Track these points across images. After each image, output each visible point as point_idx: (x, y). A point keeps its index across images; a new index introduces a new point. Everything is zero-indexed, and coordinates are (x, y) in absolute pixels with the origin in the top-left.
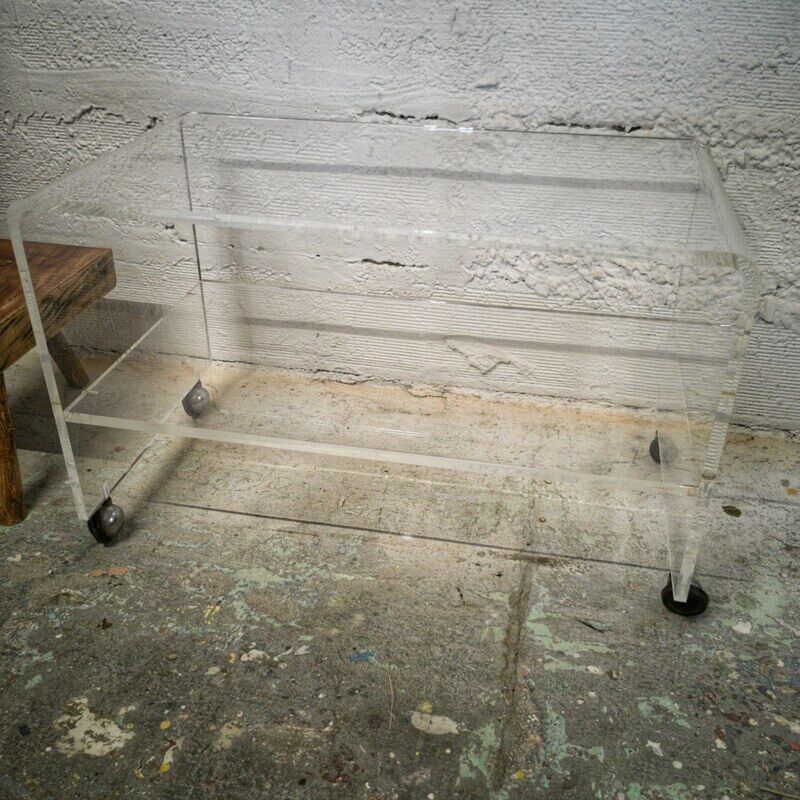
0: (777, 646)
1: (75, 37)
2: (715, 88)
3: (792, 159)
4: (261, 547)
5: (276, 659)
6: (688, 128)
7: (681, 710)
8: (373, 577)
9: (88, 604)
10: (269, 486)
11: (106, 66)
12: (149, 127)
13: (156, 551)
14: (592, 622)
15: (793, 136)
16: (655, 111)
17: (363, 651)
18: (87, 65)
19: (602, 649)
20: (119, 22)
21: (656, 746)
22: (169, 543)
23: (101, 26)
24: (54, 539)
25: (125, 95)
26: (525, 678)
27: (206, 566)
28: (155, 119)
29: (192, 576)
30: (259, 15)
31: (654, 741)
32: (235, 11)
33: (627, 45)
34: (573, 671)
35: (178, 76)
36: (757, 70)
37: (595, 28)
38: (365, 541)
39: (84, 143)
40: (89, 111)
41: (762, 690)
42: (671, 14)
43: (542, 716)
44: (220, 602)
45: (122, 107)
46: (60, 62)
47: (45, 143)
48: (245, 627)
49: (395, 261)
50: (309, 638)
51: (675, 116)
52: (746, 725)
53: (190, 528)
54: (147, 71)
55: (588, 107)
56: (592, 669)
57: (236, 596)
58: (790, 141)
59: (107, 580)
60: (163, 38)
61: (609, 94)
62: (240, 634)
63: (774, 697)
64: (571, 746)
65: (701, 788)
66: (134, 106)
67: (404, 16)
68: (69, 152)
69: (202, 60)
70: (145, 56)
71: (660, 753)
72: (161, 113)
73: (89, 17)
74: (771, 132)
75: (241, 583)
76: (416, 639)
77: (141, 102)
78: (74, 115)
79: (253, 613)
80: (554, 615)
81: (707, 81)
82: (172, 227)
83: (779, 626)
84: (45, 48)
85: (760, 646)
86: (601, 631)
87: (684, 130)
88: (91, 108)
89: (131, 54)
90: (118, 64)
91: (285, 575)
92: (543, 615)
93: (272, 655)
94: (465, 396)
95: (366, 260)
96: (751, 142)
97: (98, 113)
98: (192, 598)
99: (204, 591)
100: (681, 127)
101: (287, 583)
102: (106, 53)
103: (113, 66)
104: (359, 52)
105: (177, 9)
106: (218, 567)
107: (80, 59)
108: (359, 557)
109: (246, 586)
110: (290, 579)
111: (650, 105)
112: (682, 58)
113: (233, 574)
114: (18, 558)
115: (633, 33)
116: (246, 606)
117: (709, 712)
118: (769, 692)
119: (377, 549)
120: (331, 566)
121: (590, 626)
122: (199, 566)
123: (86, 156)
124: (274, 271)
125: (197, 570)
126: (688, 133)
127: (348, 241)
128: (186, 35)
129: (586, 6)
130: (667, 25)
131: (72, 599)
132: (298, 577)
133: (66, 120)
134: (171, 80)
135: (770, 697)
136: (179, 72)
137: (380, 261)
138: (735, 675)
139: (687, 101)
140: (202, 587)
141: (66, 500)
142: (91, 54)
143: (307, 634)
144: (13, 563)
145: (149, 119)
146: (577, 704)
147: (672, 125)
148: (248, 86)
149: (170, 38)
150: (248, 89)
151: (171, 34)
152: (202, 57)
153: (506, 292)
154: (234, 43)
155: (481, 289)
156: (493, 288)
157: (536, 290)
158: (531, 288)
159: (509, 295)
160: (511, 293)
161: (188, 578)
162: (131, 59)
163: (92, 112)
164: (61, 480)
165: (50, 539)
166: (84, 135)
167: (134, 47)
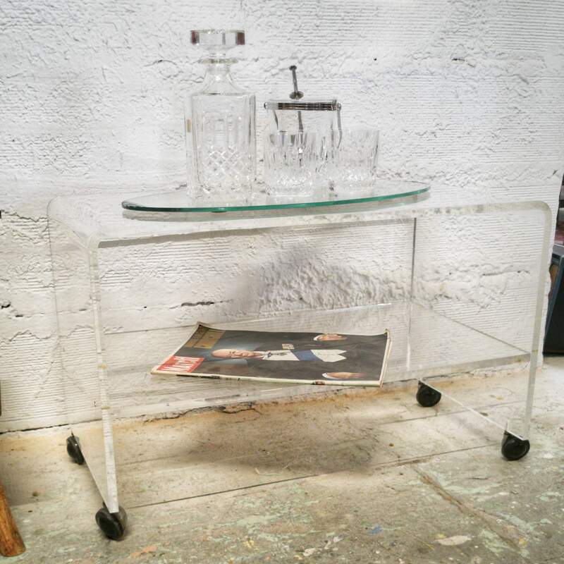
2: (404, 148)
30: (96, 120)
32: (76, 118)
35: (25, 173)
36: (425, 136)
42: (375, 104)
49: (207, 300)
58: (448, 177)
60: (12, 143)
69: (47, 159)
72: (8, 206)
81: (399, 144)
82: (8, 306)
95: (183, 305)
104: (176, 143)
105: (25, 119)
127: (171, 291)
128: (33, 139)
130: (373, 111)
134: (19, 177)
136: (26, 170)
137: (195, 302)
147: (382, 175)
148: (87, 175)
149: (19, 142)
150: (88, 178)
151: (19, 140)
152: (47, 157)
153: (289, 309)
154: (76, 143)
155: (272, 311)
156: (280, 308)
157: (310, 304)
158: (306, 303)
159: (291, 311)
160: (292, 309)
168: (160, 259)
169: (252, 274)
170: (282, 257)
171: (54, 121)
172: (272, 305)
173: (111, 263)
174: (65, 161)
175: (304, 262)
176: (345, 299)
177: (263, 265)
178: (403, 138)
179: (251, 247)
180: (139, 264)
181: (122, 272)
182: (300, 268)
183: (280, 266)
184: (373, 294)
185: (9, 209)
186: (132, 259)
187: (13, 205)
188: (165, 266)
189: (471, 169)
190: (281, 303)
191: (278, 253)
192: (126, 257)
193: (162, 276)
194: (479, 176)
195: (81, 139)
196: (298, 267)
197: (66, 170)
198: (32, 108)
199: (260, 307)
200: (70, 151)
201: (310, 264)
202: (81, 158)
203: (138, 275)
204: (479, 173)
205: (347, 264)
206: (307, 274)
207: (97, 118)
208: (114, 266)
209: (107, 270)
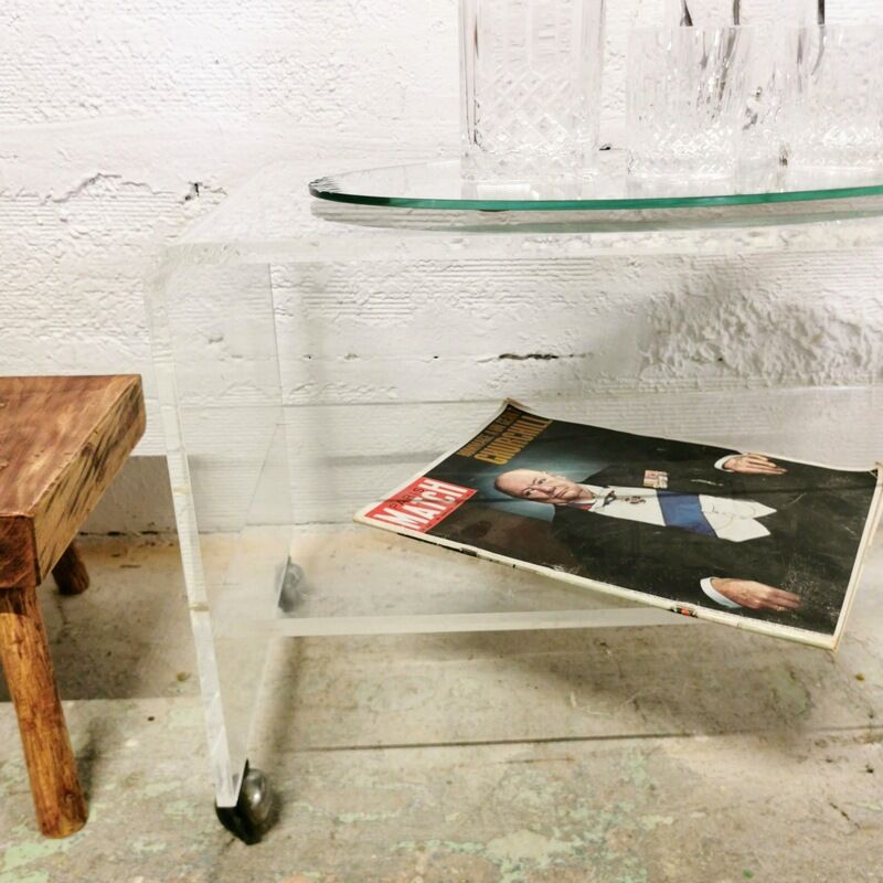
1: (75, 74)
4: (500, 795)
8: (699, 811)
10: (451, 694)
11: (122, 112)
13: (337, 836)
18: (94, 112)
20: (145, 47)
22: (349, 818)
24: (155, 848)
25: (153, 154)
27: (433, 846)
28: (197, 186)
29: (420, 868)
32: (325, 21)
35: (236, 121)
38: (647, 755)
39: (83, 229)
40: (93, 180)
45: (146, 171)
46: (48, 112)
47: (19, 234)
49: (544, 352)
53: (370, 784)
54: (188, 117)
60: (214, 66)
66: (165, 168)
68: (59, 245)
69: (272, 95)
70: (185, 95)
72: (208, 176)
73: (99, 42)
75: (507, 865)
77: (176, 162)
78: (69, 189)
82: (221, 339)
84: (24, 93)
88: (98, 176)
89: (164, 93)
90: (142, 108)
91: (566, 837)
95: (502, 357)
97: (107, 183)
101: (579, 851)
102: (124, 93)
105: (236, 23)
106: (453, 845)
107: (82, 105)
108: (655, 782)
109: (517, 868)
110: (578, 843)
113: (484, 850)
119: (673, 764)
120: (627, 807)
122: (422, 849)
123: (87, 248)
124: (371, 386)
125: (423, 858)
127: (481, 332)
132: (587, 835)
133: (57, 197)
134: (225, 127)
136: (238, 114)
137: (524, 354)
141: (142, 773)
142: (99, 97)
145: (190, 186)
148: (341, 126)
149: (226, 65)
150: (342, 131)
151: (225, 61)
152: (274, 92)
153: (695, 376)
154: (322, 67)
155: (663, 377)
156: (678, 374)
157: (737, 369)
158: (729, 367)
159: (699, 380)
160: (703, 377)
161: (417, 874)
162: (163, 100)
163: (98, 182)
164: (118, 743)
165: (147, 849)
166: (85, 218)
167: (168, 81)
168: (465, 276)
169: (632, 311)
170: (690, 283)
171: (286, 27)
172: (664, 366)
173: (379, 279)
174: (304, 99)
175: (733, 294)
176: (808, 364)
177: (653, 297)
179: (633, 264)
180: (427, 284)
181: (397, 295)
182: (724, 305)
183: (685, 300)
184: (865, 358)
185: (209, 181)
186: (416, 274)
187: (216, 175)
188: (474, 289)
190: (681, 365)
191: (684, 277)
192: (406, 271)
193: (466, 306)
195: (332, 60)
196: (721, 303)
197: (306, 116)
199: (641, 369)
200: (313, 81)
201: (744, 299)
202: (332, 95)
203: (425, 303)
205: (820, 302)
206: (738, 317)
207: (361, 20)
208: (386, 284)
209: (372, 291)
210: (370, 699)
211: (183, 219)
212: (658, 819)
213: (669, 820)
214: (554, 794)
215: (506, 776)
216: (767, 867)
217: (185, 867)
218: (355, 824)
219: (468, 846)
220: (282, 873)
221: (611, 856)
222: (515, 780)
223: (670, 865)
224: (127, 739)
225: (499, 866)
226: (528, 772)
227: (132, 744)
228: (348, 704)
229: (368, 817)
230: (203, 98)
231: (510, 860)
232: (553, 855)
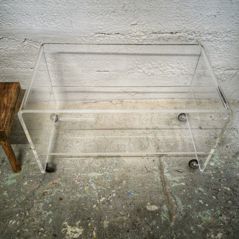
0: (220, 167)
2: (199, 22)
3: (218, 38)
5: (109, 199)
6: (191, 33)
7: (204, 190)
8: (123, 168)
9: (53, 193)
11: (7, 25)
12: (24, 41)
13: (64, 172)
14: (179, 170)
15: (219, 33)
16: (182, 29)
17: (129, 192)
19: (183, 177)
20: (10, 11)
21: (201, 201)
22: (66, 169)
23: (3, 12)
24: (34, 175)
25: (15, 33)
26: (168, 190)
27: (79, 174)
28: (26, 39)
29: (77, 178)
31: (200, 200)
32: (51, 6)
33: (175, 11)
34: (178, 185)
36: (211, 17)
37: (166, 8)
41: (220, 180)
43: (175, 200)
44: (88, 185)
45: (14, 36)
48: (97, 191)
49: (107, 71)
50: (114, 191)
51: (188, 30)
52: (218, 191)
53: (69, 163)
54: (22, 26)
55: (163, 29)
56: (183, 184)
57: (91, 182)
58: (218, 34)
59: (55, 185)
60: (27, 15)
61: (169, 25)
62: (97, 194)
63: (223, 182)
64: (184, 206)
65: (213, 210)
66: (18, 36)
67: (108, 6)
69: (41, 21)
70: (20, 21)
71: (202, 203)
72: (28, 37)
74: (213, 32)
75: (91, 178)
76: (140, 185)
77: (20, 35)
79: (97, 186)
80: (170, 170)
81: (197, 20)
83: (220, 162)
85: (217, 168)
86: (182, 172)
87: (190, 33)
88: (3, 37)
89: (16, 21)
90: (11, 24)
91: (101, 173)
92: (167, 171)
93: (107, 198)
94: (127, 102)
95: (98, 71)
96: (207, 35)
97: (5, 39)
98: (80, 185)
99: (82, 182)
100: (189, 32)
101: (103, 175)
102: (6, 21)
103: (9, 25)
104: (94, 17)
105: (30, 6)
106: (82, 174)
108: (117, 163)
109: (92, 178)
110: (103, 174)
111: (181, 27)
112: (190, 14)
113: (87, 175)
114: (26, 183)
115: (177, 8)
116: (95, 185)
117: (210, 189)
118: (221, 181)
120: (112, 167)
121: (179, 171)
122: (77, 175)
123: (3, 51)
124: (69, 76)
125: (77, 176)
126: (191, 34)
128: (35, 14)
129: (164, 1)
130: (187, 6)
131: (48, 193)
132: (104, 173)
134: (31, 28)
135: (222, 182)
136: (33, 25)
137: (102, 71)
138: (213, 178)
139: (191, 25)
140: (81, 181)
141: (30, 160)
142: (1, 21)
143: (114, 190)
144: (26, 185)
145: (24, 39)
146: (182, 194)
147: (186, 32)
148: (57, 28)
149: (29, 15)
150: (58, 29)
154: (52, 16)
159: (139, 76)
161: (76, 179)
162: (15, 22)
163: (3, 38)
164: (25, 154)
165: (32, 175)
166: (1, 45)
167: (16, 18)
170: (138, 58)
171: (42, 7)
173: (69, 56)
174: (48, 22)
178: (199, 17)
181: (74, 60)
186: (77, 56)
187: (30, 37)
188: (90, 59)
189: (230, 31)
191: (136, 57)
193: (89, 62)
194: (233, 34)
195: (54, 14)
197: (49, 26)
198: (33, 2)
200: (50, 18)
201: (149, 61)
202: (55, 21)
204: (234, 33)
207: (60, 6)
208: (71, 58)
210: (70, 144)
211: (23, 46)
212: (116, 170)
213: (118, 170)
214: (100, 165)
215: (93, 161)
216: (131, 178)
217: (39, 178)
218: (67, 170)
219: (85, 174)
220: (55, 179)
221: (107, 176)
222: (94, 162)
223: (116, 178)
224: (26, 153)
225: (89, 178)
226: (97, 160)
227: (27, 154)
228: (66, 145)
229: (69, 169)
230: (25, 22)
231: (91, 177)
232: (98, 176)
